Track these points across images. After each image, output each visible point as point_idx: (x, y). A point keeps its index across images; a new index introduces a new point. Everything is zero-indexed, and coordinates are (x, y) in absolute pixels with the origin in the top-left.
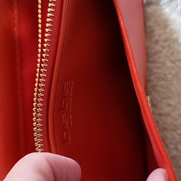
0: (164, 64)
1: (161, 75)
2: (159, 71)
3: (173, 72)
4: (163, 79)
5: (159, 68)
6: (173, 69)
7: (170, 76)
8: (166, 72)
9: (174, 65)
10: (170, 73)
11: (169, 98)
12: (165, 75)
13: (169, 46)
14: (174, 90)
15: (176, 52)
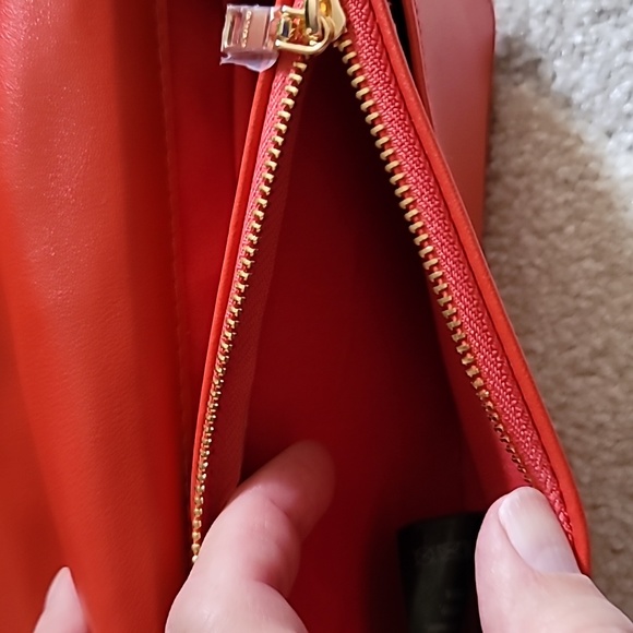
0: (517, 239)
1: (506, 270)
2: (504, 257)
3: (538, 261)
4: (514, 281)
5: (502, 249)
6: (541, 253)
7: (532, 273)
8: (522, 262)
9: (542, 243)
10: (532, 265)
11: (530, 332)
12: (520, 268)
13: (529, 189)
14: (541, 311)
15: (548, 205)
